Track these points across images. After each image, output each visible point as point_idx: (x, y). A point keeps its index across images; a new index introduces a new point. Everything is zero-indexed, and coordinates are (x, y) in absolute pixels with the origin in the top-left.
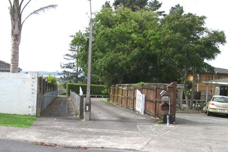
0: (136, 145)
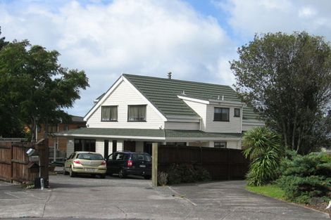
0: (32, 212)
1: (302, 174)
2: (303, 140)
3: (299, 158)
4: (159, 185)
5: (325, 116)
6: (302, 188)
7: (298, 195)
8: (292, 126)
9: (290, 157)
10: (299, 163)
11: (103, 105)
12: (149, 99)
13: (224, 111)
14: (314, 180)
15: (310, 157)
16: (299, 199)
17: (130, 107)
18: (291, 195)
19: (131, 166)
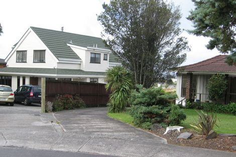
1: (146, 104)
2: (147, 77)
3: (144, 90)
4: (46, 111)
5: (162, 58)
6: (146, 116)
7: (144, 122)
8: (140, 66)
9: (138, 90)
10: (145, 94)
11: (18, 50)
12: (47, 46)
13: (97, 56)
14: (155, 109)
15: (153, 90)
16: (144, 125)
17: (35, 51)
18: (138, 122)
19: (32, 97)
